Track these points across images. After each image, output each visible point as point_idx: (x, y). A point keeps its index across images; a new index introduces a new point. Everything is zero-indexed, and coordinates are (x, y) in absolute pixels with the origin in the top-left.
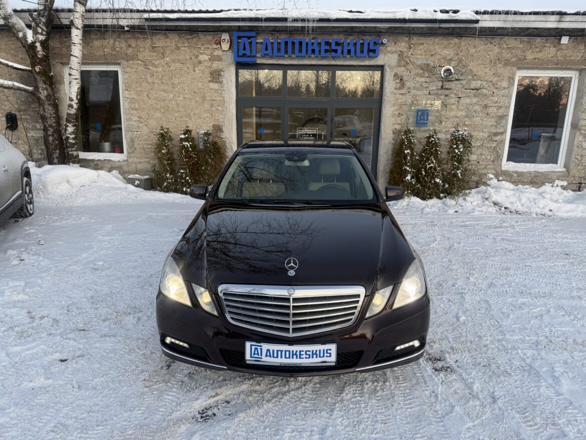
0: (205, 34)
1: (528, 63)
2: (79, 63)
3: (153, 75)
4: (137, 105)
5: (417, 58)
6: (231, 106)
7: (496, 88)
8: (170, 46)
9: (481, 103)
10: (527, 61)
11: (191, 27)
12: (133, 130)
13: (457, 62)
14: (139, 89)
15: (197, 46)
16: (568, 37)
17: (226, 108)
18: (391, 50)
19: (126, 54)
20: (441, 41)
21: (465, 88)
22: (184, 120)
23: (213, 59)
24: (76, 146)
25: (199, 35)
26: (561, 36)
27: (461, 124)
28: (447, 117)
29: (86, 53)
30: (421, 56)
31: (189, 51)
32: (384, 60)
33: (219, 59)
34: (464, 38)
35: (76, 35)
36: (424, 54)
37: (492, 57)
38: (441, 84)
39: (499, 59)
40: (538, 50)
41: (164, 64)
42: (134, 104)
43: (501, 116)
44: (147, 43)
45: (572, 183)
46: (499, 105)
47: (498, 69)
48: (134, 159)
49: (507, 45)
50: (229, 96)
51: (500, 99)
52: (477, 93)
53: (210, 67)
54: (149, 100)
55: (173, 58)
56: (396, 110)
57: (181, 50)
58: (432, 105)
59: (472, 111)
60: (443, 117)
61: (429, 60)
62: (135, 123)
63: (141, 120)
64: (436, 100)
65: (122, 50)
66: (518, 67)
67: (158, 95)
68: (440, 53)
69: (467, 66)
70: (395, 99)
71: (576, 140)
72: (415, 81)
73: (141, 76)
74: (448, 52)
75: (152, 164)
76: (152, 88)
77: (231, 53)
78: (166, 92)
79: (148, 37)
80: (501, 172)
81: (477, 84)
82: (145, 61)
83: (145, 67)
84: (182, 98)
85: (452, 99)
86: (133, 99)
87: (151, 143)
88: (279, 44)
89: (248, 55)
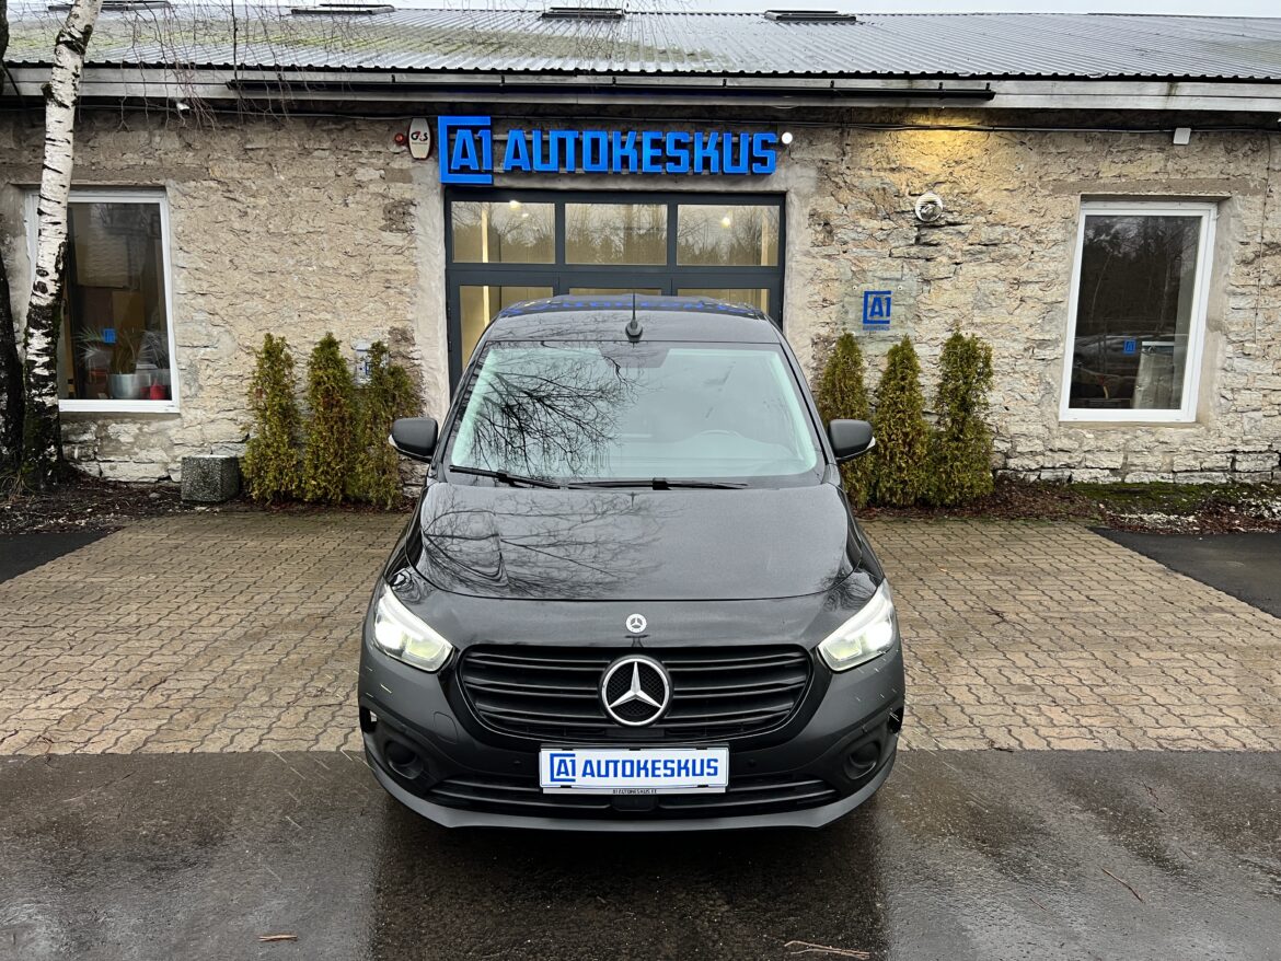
0: (372, 122)
1: (1105, 186)
2: (64, 186)
3: (246, 213)
4: (205, 285)
5: (861, 176)
6: (433, 284)
7: (1039, 242)
8: (286, 148)
9: (1006, 275)
10: (1102, 181)
11: (339, 105)
12: (195, 344)
13: (947, 186)
14: (207, 248)
15: (351, 148)
16: (1189, 130)
17: (423, 290)
18: (802, 159)
19: (179, 165)
20: (913, 139)
21: (970, 242)
22: (320, 320)
23: (390, 176)
24: (51, 384)
25: (357, 122)
26: (1174, 128)
27: (964, 323)
28: (933, 307)
29: (80, 162)
30: (869, 173)
31: (332, 158)
32: (786, 179)
33: (404, 176)
34: (962, 132)
35: (59, 121)
36: (872, 164)
37: (1026, 174)
38: (916, 234)
39: (1040, 178)
40: (1124, 159)
41: (273, 190)
42: (199, 282)
43: (1052, 303)
44: (231, 140)
45: (1217, 453)
46: (1047, 279)
47: (1039, 199)
48: (199, 412)
49: (1057, 147)
50: (428, 260)
51: (1047, 268)
52: (996, 252)
53: (384, 197)
54: (236, 273)
55: (294, 174)
56: (816, 291)
57: (313, 158)
58: (898, 280)
59: (987, 292)
60: (922, 306)
61: (887, 180)
62: (200, 328)
63: (217, 320)
64: (906, 270)
65: (171, 155)
66: (1082, 196)
67: (258, 261)
68: (911, 166)
69: (971, 194)
70: (813, 268)
71: (1221, 356)
72: (858, 227)
73: (217, 217)
74: (927, 164)
75: (241, 423)
76: (242, 244)
77: (434, 164)
78: (277, 253)
79: (235, 126)
80: (1058, 429)
81: (996, 233)
82: (227, 181)
83: (226, 195)
84: (315, 267)
85: (941, 267)
86: (197, 269)
87: (241, 372)
88: (545, 143)
89: (472, 168)
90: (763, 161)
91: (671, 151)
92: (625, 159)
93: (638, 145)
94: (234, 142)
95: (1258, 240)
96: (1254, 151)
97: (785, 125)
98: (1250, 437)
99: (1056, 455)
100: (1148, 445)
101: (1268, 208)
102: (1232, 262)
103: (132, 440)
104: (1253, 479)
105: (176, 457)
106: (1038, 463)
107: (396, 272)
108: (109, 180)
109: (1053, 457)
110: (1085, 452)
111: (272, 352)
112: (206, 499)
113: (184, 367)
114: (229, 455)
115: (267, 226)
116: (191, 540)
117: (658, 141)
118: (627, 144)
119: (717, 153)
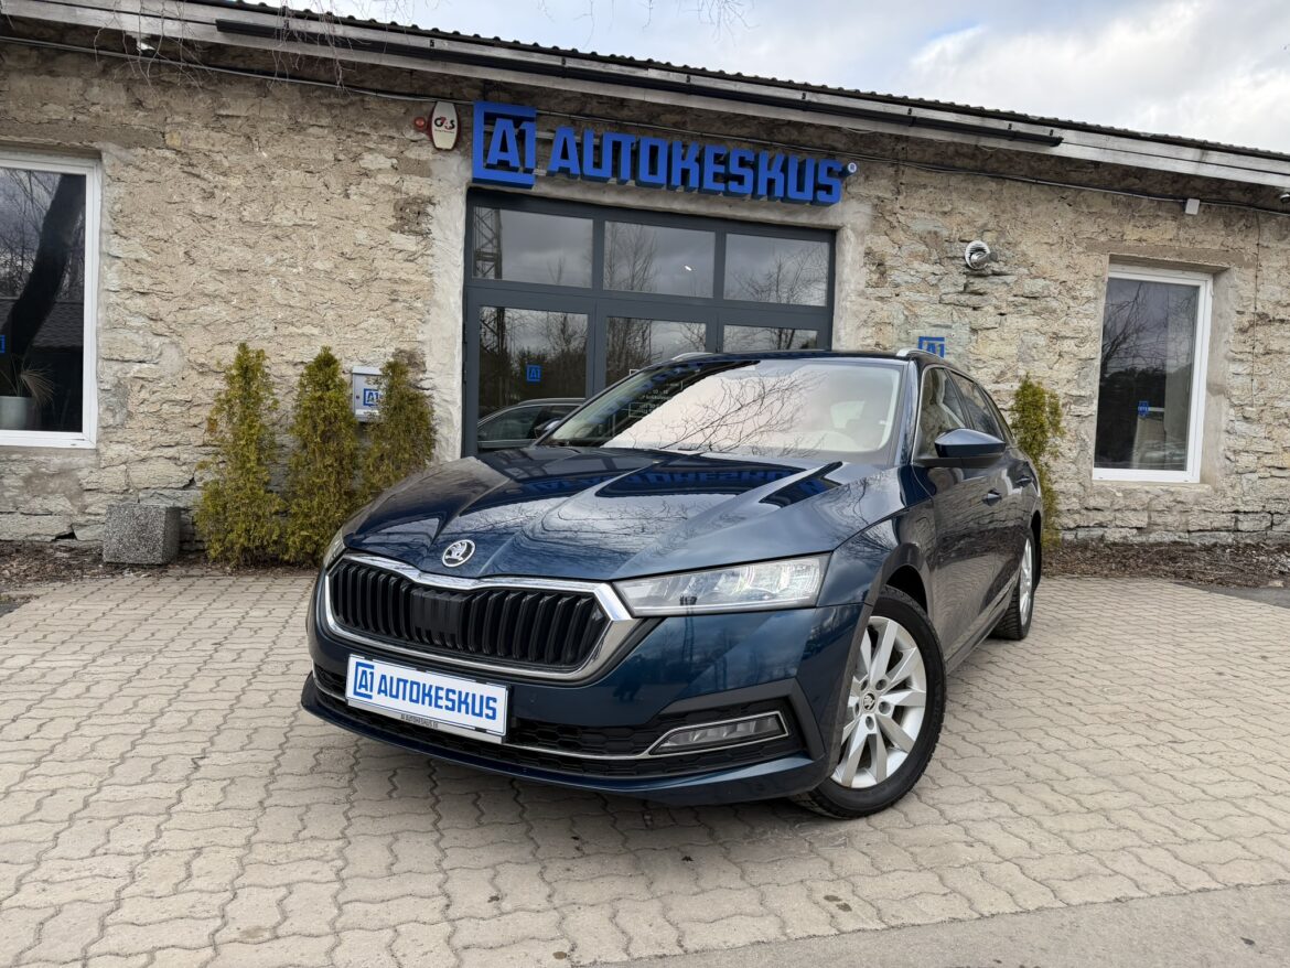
0: (386, 100)
1: (1129, 247)
3: (212, 195)
4: (147, 282)
5: (914, 218)
6: (452, 300)
7: (1074, 298)
8: (273, 120)
9: (1046, 329)
10: (1127, 243)
12: (127, 357)
13: (995, 234)
14: (157, 233)
15: (357, 129)
16: (1198, 202)
17: (439, 306)
18: (858, 193)
19: (124, 126)
20: (964, 185)
21: (1014, 292)
22: (303, 334)
23: (403, 167)
25: (367, 99)
26: (1186, 199)
27: (1009, 375)
28: (979, 357)
30: (922, 215)
31: (332, 138)
32: (842, 214)
33: (423, 169)
34: (1008, 182)
36: (925, 206)
37: (1063, 229)
38: (965, 282)
39: (1075, 235)
40: (1145, 224)
41: (250, 168)
42: (140, 278)
43: (1086, 360)
44: (202, 102)
45: (1223, 513)
46: (1081, 335)
47: (1075, 256)
48: (123, 447)
49: (1088, 207)
50: (446, 271)
51: (1082, 324)
52: (1037, 305)
53: (396, 190)
54: (192, 269)
55: (281, 152)
57: (309, 135)
58: (948, 327)
59: (1030, 345)
60: (971, 356)
61: (939, 224)
62: (131, 335)
63: (160, 327)
64: (956, 318)
65: (115, 114)
66: (1111, 255)
67: (224, 257)
68: (962, 211)
69: (1016, 245)
70: (867, 309)
71: (1224, 419)
72: (911, 270)
73: (171, 197)
74: (977, 211)
75: (184, 464)
76: (204, 232)
77: (461, 158)
78: (250, 247)
79: (206, 86)
80: (1092, 487)
81: (1037, 286)
82: (189, 152)
83: (186, 169)
84: (301, 269)
85: (987, 317)
86: (137, 261)
87: (189, 397)
88: (597, 148)
89: (511, 165)
90: (828, 189)
91: (735, 169)
92: (685, 173)
93: (700, 160)
94: (202, 105)
95: (1252, 310)
96: (1247, 227)
97: (843, 156)
98: (1248, 498)
99: (1090, 514)
100: (1168, 504)
101: (1259, 281)
102: (1231, 329)
103: (21, 483)
104: (1252, 539)
105: (86, 507)
106: (1075, 521)
107: (407, 282)
108: (20, 136)
109: (1088, 516)
110: (1115, 510)
111: (247, 367)
112: (140, 560)
113: (107, 387)
114: (164, 504)
115: (240, 213)
116: (159, 610)
117: (721, 155)
118: (688, 155)
119: (783, 176)
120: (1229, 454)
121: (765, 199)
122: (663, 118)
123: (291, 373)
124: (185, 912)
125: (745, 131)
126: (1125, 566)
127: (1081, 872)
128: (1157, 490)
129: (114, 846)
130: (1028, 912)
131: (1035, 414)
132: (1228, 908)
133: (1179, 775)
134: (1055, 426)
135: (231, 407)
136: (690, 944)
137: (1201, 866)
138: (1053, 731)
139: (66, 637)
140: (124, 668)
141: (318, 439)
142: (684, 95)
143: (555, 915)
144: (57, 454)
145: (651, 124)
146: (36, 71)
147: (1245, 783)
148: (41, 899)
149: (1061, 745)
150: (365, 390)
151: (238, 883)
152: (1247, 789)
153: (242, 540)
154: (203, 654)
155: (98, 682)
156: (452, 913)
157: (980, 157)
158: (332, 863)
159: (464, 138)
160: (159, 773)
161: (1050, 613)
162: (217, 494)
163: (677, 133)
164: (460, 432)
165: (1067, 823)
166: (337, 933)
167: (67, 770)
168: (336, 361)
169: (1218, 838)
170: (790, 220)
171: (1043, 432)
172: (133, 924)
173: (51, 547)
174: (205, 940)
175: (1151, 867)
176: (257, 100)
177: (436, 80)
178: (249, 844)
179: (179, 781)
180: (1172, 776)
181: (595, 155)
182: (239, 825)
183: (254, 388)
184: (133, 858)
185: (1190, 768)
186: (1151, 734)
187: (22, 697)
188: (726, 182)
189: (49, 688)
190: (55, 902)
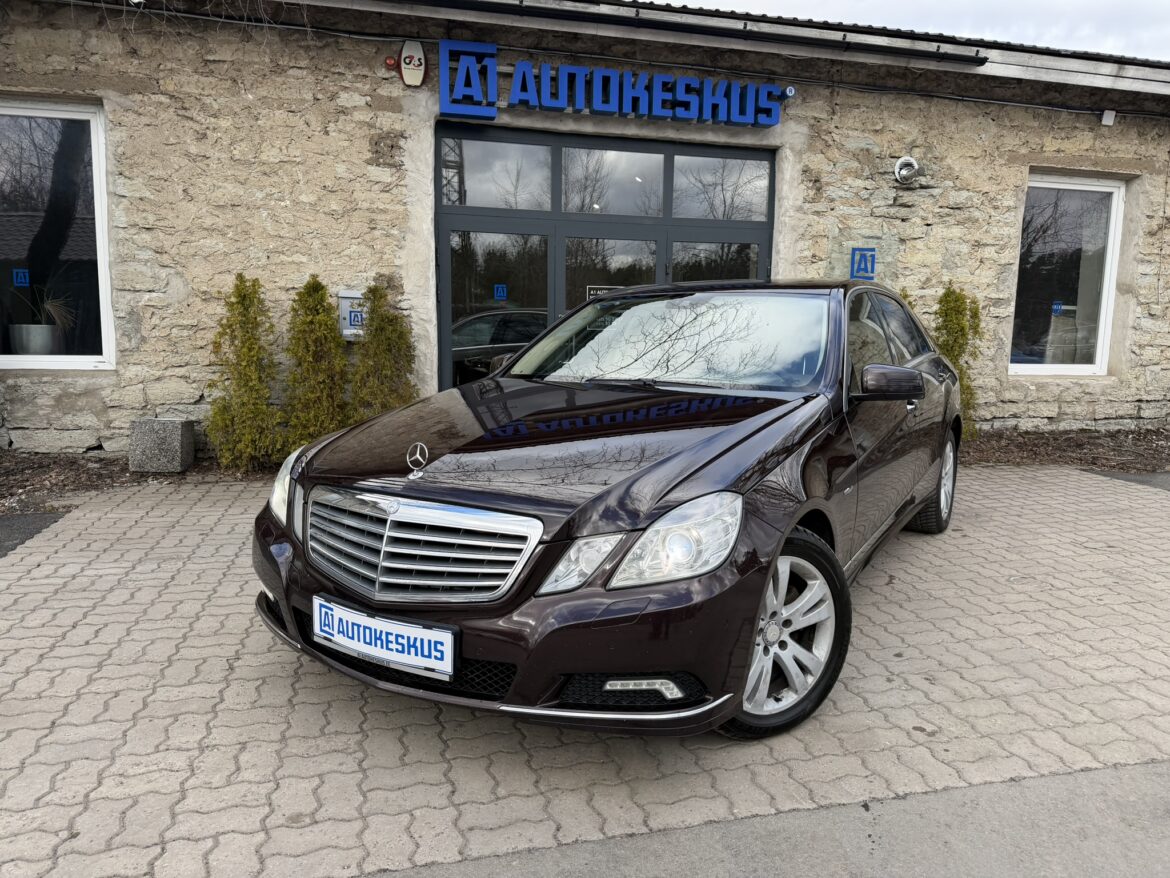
0: (360, 41)
1: (1048, 159)
3: (205, 136)
4: (151, 218)
5: (848, 136)
7: (998, 208)
8: (256, 63)
9: (969, 237)
10: (1046, 154)
11: (318, 20)
12: (138, 287)
13: (923, 150)
14: (156, 173)
15: (333, 70)
16: (1114, 113)
17: (413, 233)
18: (796, 115)
19: (122, 74)
20: (894, 104)
21: (940, 204)
22: (293, 262)
23: (378, 104)
25: (341, 40)
26: (1103, 111)
27: (934, 281)
28: (908, 265)
30: (856, 133)
31: (311, 79)
32: (782, 134)
33: (394, 105)
34: (936, 99)
36: (858, 125)
37: (986, 143)
38: (894, 195)
39: (998, 148)
40: (1063, 135)
41: (238, 110)
42: (144, 215)
43: (1005, 265)
44: (189, 49)
45: (1127, 402)
46: (1001, 242)
47: (997, 168)
48: (139, 368)
49: (1011, 120)
50: (418, 200)
51: (1002, 232)
52: (961, 215)
53: (371, 126)
54: (190, 205)
55: (265, 94)
56: (805, 248)
57: (287, 77)
58: (878, 238)
59: (954, 252)
60: (899, 264)
61: (871, 142)
62: (145, 268)
63: (165, 259)
64: (886, 230)
65: (113, 63)
66: (1031, 166)
67: (218, 193)
68: (892, 129)
69: (942, 159)
70: (804, 223)
71: (1131, 316)
72: (845, 185)
73: (167, 139)
74: (906, 128)
75: (194, 382)
76: (200, 171)
77: (429, 93)
78: (242, 184)
79: (193, 33)
80: (1008, 382)
81: (962, 197)
82: (181, 96)
83: (180, 112)
84: (288, 202)
85: (915, 228)
86: (141, 199)
87: (195, 322)
88: (554, 79)
89: (475, 99)
90: (768, 112)
91: (681, 96)
92: (635, 101)
93: (649, 88)
94: (191, 52)
95: (1161, 214)
96: (1160, 136)
97: (781, 80)
98: (1151, 388)
99: (1006, 406)
100: (1077, 395)
102: (1141, 233)
103: (52, 402)
104: (1153, 426)
105: (111, 422)
106: (991, 413)
107: (384, 211)
108: (28, 86)
109: (1004, 408)
110: (1029, 402)
111: (245, 295)
112: (162, 469)
113: (122, 315)
114: (180, 418)
115: (231, 152)
116: (183, 517)
117: (669, 83)
118: (638, 82)
119: (725, 100)
120: (1135, 348)
121: (710, 122)
122: (614, 48)
123: (283, 298)
124: (238, 801)
125: (691, 59)
126: (1035, 454)
127: (983, 754)
128: (1067, 383)
129: (174, 742)
130: (936, 791)
131: (957, 318)
132: (1106, 786)
133: (1072, 662)
134: (975, 329)
135: (233, 331)
136: (654, 824)
137: (1085, 747)
138: (963, 621)
139: (106, 545)
140: (161, 575)
141: (311, 359)
142: (633, 28)
143: (541, 800)
144: (82, 376)
145: (603, 55)
146: (38, 25)
147: (1129, 668)
148: (118, 792)
149: (970, 634)
150: (351, 312)
151: (279, 774)
152: (1130, 673)
153: (249, 450)
154: (226, 559)
155: (140, 589)
156: (457, 799)
157: (910, 76)
158: (354, 755)
159: (432, 74)
160: (202, 675)
161: (967, 503)
162: (225, 409)
163: (627, 63)
164: (436, 348)
165: (972, 708)
166: (364, 818)
167: (126, 673)
168: (323, 287)
169: (1102, 721)
170: (734, 141)
171: (963, 335)
172: (197, 812)
173: (83, 458)
174: (258, 825)
175: (1043, 749)
176: (240, 45)
177: (403, 20)
178: (283, 739)
179: (219, 682)
180: (1065, 662)
181: (551, 86)
182: (274, 721)
183: (252, 314)
184: (190, 753)
185: (1082, 654)
186: (1049, 622)
187: (78, 604)
188: (673, 108)
189: (99, 595)
190: (132, 794)
